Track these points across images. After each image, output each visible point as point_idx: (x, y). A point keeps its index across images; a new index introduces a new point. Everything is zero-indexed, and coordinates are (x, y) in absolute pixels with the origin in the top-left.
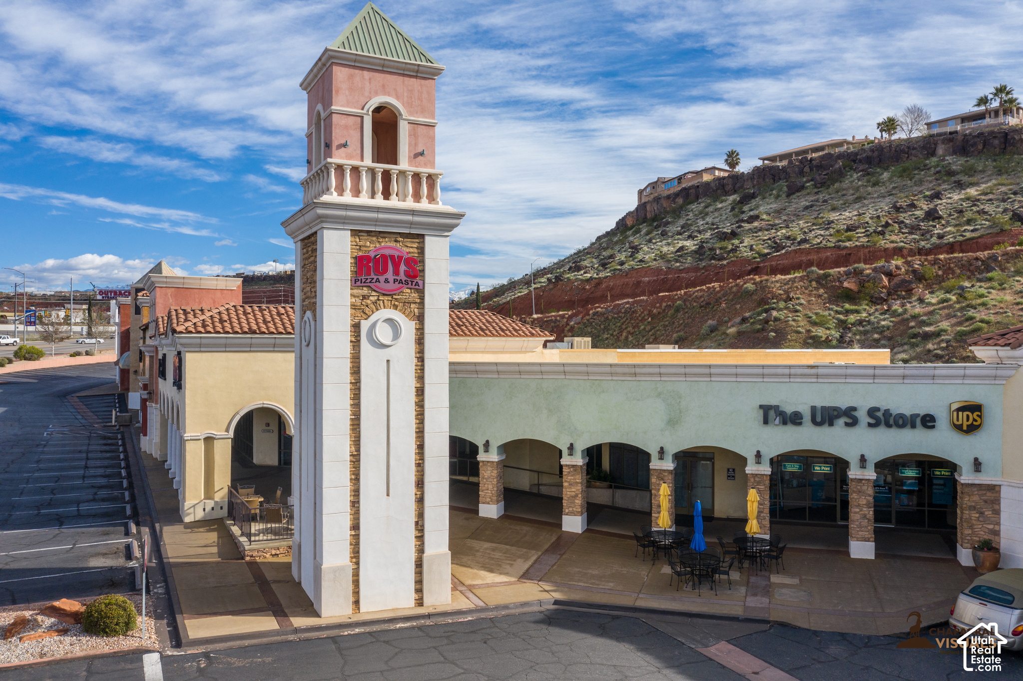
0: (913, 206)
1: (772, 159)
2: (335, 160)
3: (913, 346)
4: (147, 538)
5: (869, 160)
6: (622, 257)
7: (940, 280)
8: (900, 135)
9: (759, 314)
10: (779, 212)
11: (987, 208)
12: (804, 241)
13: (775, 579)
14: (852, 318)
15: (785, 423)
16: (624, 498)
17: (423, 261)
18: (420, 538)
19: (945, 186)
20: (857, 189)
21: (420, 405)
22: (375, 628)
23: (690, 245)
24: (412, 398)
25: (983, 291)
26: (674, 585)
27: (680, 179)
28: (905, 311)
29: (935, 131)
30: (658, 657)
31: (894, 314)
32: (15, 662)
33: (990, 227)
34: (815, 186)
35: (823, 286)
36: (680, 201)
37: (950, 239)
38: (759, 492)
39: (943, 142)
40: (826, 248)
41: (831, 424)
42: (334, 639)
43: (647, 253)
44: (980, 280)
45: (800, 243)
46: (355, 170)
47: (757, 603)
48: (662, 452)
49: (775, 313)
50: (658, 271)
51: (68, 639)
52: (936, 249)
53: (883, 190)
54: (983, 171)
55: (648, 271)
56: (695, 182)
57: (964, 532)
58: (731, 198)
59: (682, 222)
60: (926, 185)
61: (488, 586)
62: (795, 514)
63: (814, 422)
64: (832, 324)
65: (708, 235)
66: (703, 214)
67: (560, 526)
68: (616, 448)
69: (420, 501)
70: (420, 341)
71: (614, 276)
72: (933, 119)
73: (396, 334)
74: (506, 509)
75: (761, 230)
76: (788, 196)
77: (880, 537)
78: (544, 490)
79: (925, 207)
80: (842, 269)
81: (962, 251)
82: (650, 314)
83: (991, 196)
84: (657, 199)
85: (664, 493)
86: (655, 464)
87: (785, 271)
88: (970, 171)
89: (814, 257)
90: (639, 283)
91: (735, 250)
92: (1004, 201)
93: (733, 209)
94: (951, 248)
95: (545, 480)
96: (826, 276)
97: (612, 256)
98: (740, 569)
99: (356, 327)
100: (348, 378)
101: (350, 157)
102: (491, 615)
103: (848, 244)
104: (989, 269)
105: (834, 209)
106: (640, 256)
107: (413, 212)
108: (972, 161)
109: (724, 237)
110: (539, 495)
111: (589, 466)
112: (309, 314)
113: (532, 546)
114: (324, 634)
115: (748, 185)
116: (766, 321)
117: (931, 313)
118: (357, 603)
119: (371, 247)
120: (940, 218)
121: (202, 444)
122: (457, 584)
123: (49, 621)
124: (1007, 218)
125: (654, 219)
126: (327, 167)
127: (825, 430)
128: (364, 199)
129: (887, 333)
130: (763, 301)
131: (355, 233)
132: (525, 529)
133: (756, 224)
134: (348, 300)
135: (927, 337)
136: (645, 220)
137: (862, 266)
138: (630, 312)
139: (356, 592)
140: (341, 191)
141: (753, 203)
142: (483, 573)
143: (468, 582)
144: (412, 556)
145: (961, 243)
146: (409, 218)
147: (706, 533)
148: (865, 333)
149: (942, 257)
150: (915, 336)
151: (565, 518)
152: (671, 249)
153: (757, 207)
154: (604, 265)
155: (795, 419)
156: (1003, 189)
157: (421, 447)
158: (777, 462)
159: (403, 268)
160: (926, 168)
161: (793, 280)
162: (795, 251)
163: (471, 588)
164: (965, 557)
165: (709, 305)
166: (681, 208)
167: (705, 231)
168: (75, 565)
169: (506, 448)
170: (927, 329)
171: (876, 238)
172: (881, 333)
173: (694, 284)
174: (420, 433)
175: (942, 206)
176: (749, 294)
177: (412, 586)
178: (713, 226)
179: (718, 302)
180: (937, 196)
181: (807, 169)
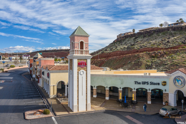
0: (165, 40)
1: (141, 31)
2: (75, 49)
3: (163, 66)
4: (46, 101)
5: (158, 31)
6: (114, 48)
7: (169, 54)
8: (163, 27)
9: (138, 60)
10: (142, 41)
11: (178, 40)
12: (146, 46)
13: (136, 107)
14: (153, 61)
15: (138, 84)
16: (115, 94)
17: (87, 63)
18: (87, 101)
19: (171, 36)
20: (155, 37)
21: (87, 83)
22: (81, 114)
23: (126, 46)
24: (86, 82)
25: (176, 56)
26: (122, 107)
27: (124, 34)
28: (162, 60)
29: (169, 26)
30: (119, 117)
31: (161, 60)
32: (36, 118)
33: (178, 44)
34: (148, 36)
35: (149, 55)
36: (124, 38)
37: (171, 46)
38: (134, 94)
39: (171, 28)
40: (150, 48)
41: (145, 84)
42: (76, 115)
43: (119, 48)
44: (175, 54)
45: (145, 47)
46: (78, 51)
47: (133, 110)
48: (120, 88)
49: (140, 60)
50: (121, 51)
51: (42, 115)
52: (168, 48)
53: (160, 37)
54: (177, 34)
55: (119, 51)
56: (127, 35)
57: (164, 100)
58: (133, 38)
59: (125, 42)
60: (168, 36)
61: (96, 108)
62: (140, 97)
63: (142, 84)
64: (150, 62)
65: (129, 45)
66: (129, 41)
67: (105, 99)
68: (114, 87)
69: (87, 96)
70: (87, 74)
71: (113, 52)
72: (169, 24)
73: (83, 73)
74: (97, 96)
75: (138, 44)
76: (143, 38)
77: (152, 100)
78: (103, 93)
79: (167, 40)
80: (152, 52)
81: (173, 49)
82: (119, 59)
83: (179, 38)
84: (120, 38)
85: (121, 94)
86: (119, 90)
87: (142, 52)
88: (175, 34)
89: (147, 49)
90: (117, 53)
91: (134, 48)
92: (181, 39)
93: (134, 40)
94: (171, 48)
95: (103, 91)
96: (149, 53)
97: (112, 48)
98: (131, 105)
99: (78, 72)
100: (77, 79)
101: (77, 49)
102: (96, 112)
103: (153, 47)
104: (177, 52)
105: (151, 40)
106: (117, 48)
107: (86, 56)
108: (176, 32)
109: (132, 45)
110: (102, 93)
111: (109, 90)
112: (71, 70)
113: (101, 102)
114: (75, 114)
115: (136, 35)
116: (139, 61)
117: (167, 60)
118: (78, 110)
119: (80, 61)
120: (170, 42)
121: (53, 87)
122: (91, 107)
123: (39, 113)
124: (181, 42)
125: (120, 41)
126: (74, 50)
127: (144, 85)
128: (79, 55)
129: (159, 64)
130: (138, 58)
131: (78, 59)
132: (100, 99)
133: (138, 43)
134: (77, 69)
135: (166, 65)
136: (118, 41)
137: (156, 51)
138: (116, 59)
139: (78, 109)
140: (76, 54)
141: (137, 39)
142: (95, 106)
143: (93, 107)
144: (86, 104)
145: (173, 47)
146: (85, 57)
147: (127, 99)
148: (156, 64)
149: (169, 50)
150: (164, 64)
151: (106, 97)
152: (123, 47)
153: (138, 40)
154: (111, 50)
155: (140, 83)
156: (181, 37)
157: (87, 89)
158: (137, 89)
159: (84, 64)
160: (168, 33)
161: (144, 54)
162: (144, 48)
163: (93, 108)
164: (164, 104)
165: (129, 58)
166: (125, 39)
167: (129, 44)
168: (37, 105)
169: (97, 87)
170: (166, 63)
171: (158, 46)
172: (158, 64)
173: (127, 54)
174: (87, 87)
175: (170, 40)
176: (136, 56)
177: (85, 108)
178: (130, 43)
179: (131, 57)
180: (169, 38)
181: (147, 33)
